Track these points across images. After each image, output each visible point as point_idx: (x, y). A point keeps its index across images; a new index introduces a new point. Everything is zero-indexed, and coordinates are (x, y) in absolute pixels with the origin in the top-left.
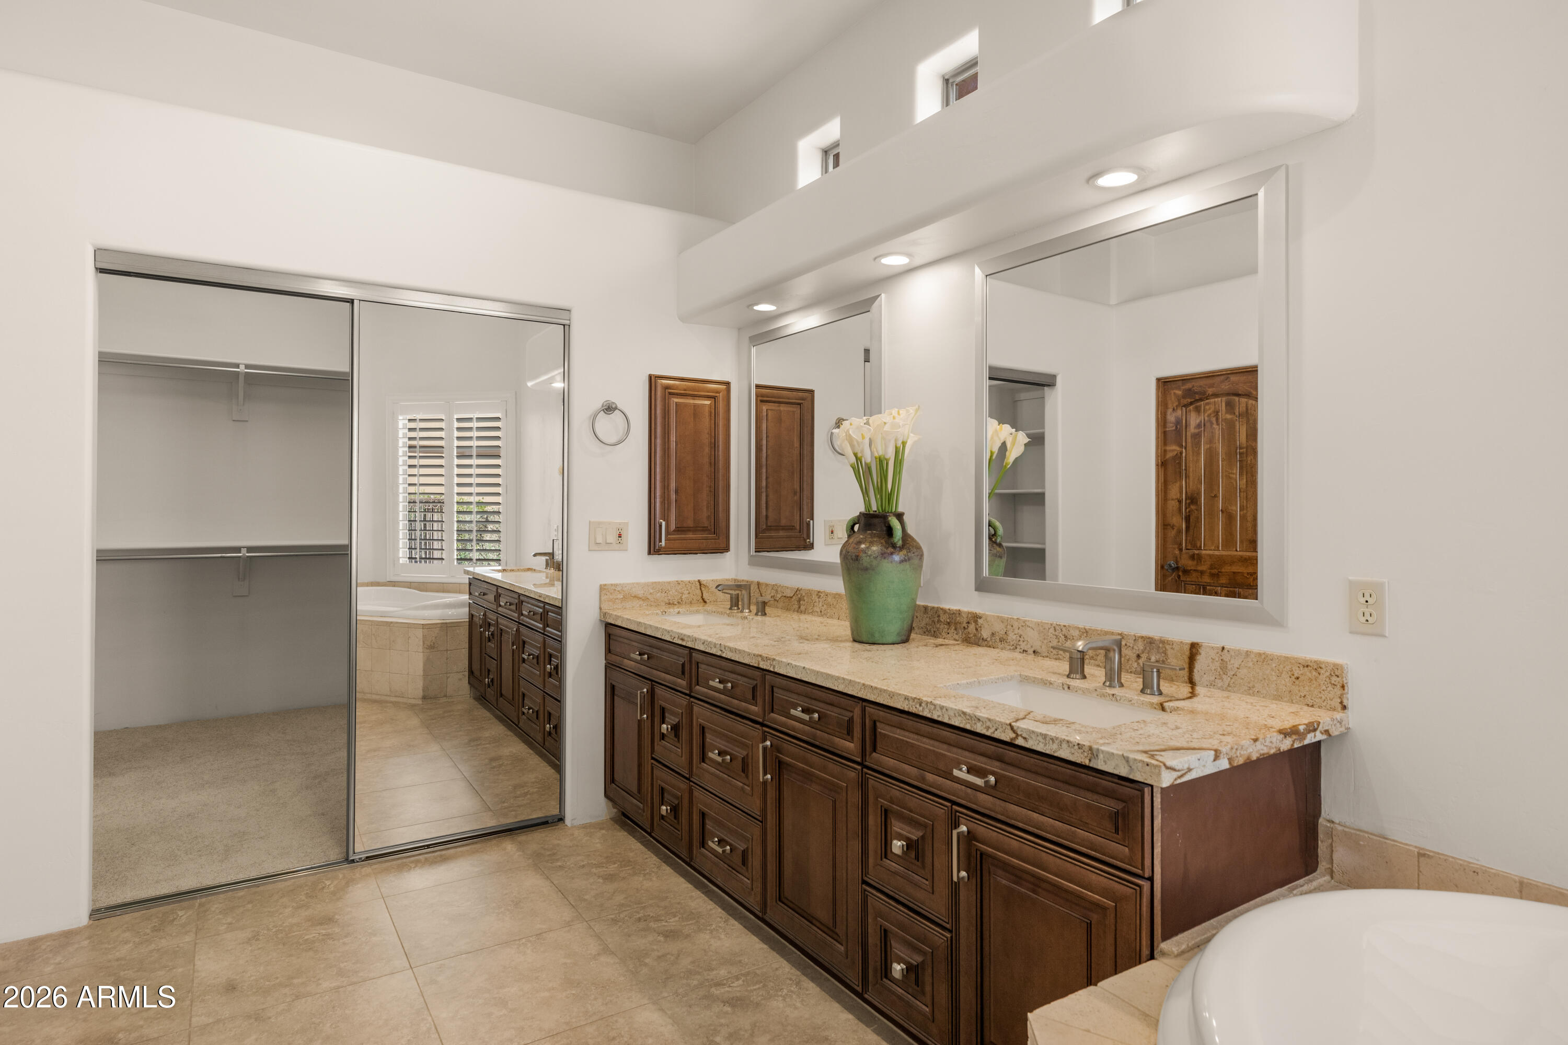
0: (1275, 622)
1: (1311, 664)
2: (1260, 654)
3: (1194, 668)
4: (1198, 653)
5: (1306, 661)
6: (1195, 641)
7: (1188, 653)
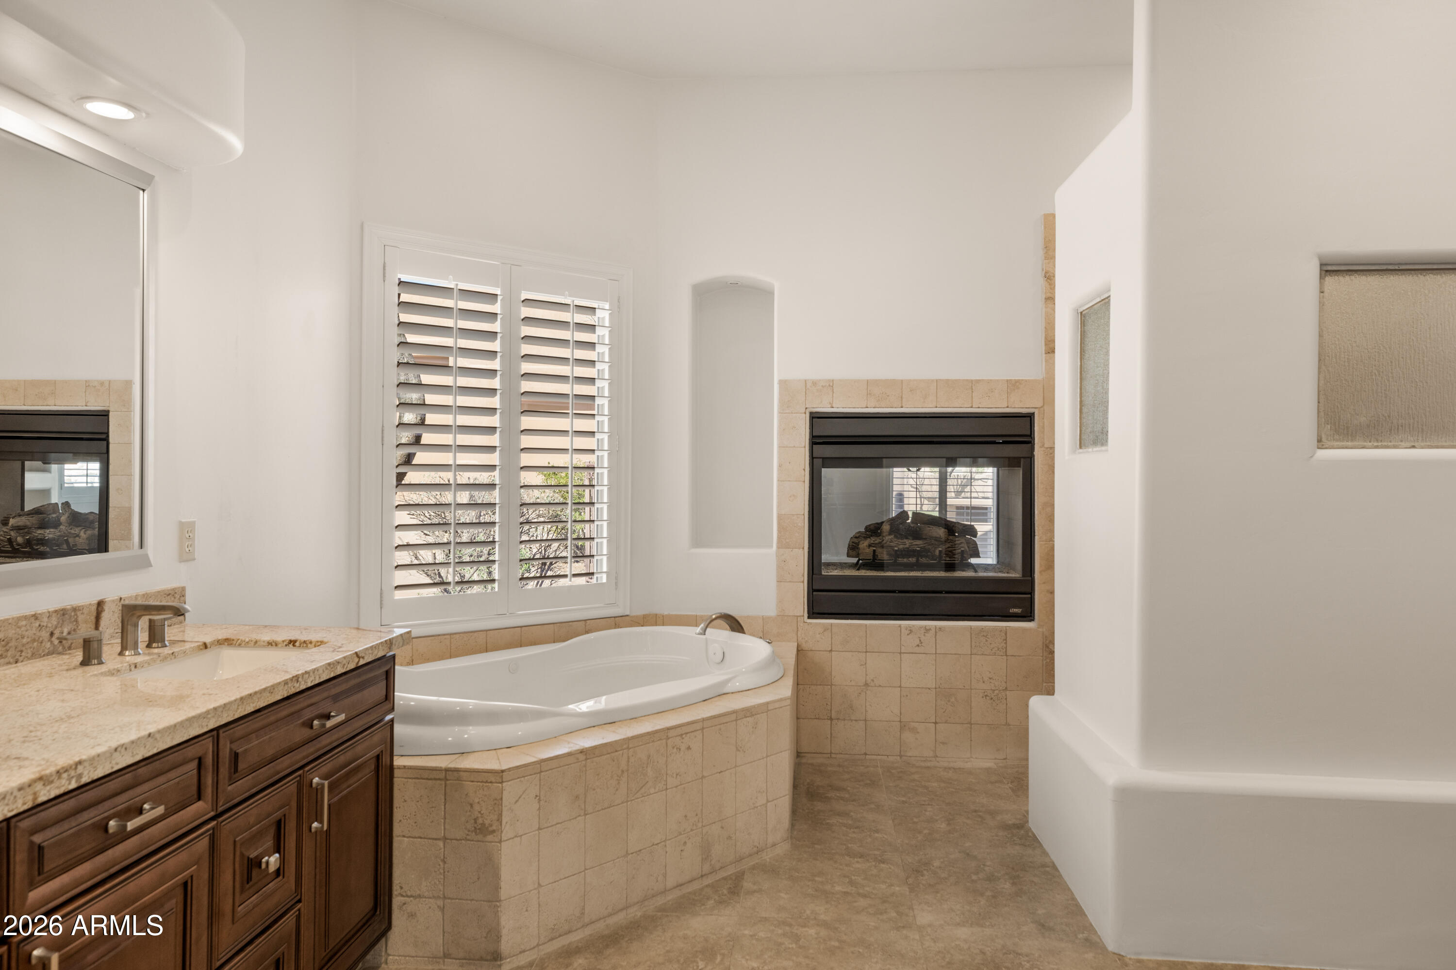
0: (144, 563)
1: (170, 592)
2: (144, 595)
3: (99, 626)
4: (103, 610)
5: (168, 590)
6: (99, 598)
7: (95, 614)
